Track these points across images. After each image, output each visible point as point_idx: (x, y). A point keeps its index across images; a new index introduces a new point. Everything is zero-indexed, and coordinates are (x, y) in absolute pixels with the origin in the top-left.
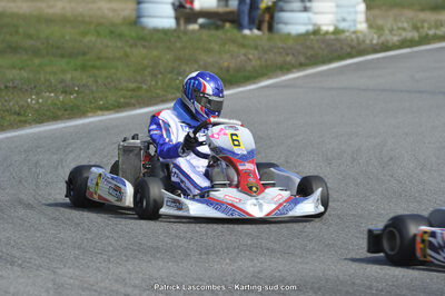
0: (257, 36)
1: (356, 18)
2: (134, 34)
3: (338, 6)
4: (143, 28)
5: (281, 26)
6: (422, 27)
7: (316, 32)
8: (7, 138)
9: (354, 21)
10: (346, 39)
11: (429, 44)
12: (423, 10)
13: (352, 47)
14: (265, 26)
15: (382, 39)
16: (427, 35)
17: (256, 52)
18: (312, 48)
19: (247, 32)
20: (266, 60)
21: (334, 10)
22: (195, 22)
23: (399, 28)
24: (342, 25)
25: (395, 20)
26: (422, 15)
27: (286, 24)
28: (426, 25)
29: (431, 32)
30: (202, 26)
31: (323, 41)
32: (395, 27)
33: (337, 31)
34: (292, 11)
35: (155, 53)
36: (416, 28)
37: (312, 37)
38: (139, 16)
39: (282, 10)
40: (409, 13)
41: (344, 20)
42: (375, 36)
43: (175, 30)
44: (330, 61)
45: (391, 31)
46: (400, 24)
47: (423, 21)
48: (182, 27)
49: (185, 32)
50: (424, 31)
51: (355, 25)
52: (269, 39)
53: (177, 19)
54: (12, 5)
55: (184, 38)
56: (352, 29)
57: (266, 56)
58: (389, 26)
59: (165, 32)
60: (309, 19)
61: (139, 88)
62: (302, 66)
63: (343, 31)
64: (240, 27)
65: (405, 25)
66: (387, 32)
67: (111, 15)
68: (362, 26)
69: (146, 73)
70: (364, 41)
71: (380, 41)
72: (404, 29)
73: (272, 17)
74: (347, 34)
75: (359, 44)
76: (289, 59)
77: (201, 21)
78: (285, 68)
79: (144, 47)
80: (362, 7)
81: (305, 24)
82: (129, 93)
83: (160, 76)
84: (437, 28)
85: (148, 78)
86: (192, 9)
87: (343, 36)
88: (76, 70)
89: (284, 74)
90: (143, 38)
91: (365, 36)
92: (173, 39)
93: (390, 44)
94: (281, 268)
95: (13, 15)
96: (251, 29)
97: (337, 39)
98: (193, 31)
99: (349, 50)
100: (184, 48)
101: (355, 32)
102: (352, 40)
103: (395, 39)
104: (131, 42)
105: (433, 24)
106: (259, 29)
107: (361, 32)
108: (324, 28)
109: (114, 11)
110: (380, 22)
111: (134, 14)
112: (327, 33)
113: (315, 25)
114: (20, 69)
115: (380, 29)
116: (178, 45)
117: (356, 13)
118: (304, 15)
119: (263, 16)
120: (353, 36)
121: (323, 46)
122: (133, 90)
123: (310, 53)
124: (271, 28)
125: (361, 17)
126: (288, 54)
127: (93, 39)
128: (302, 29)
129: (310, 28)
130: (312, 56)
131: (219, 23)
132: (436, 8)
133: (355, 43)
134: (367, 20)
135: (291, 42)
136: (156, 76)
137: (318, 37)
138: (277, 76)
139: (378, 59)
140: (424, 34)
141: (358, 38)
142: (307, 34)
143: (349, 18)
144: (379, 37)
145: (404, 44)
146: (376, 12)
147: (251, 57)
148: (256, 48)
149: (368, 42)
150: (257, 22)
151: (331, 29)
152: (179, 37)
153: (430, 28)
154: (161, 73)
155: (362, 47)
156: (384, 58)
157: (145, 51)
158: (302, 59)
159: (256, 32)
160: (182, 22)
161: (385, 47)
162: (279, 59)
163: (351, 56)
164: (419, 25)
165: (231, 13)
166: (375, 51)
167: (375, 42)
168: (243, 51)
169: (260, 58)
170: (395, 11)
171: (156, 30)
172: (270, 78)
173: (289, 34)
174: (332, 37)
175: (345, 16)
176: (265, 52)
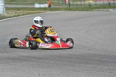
13: (4, 17)
29: (20, 14)
36: (17, 13)
45: (11, 14)
65: (13, 13)
87: (1, 15)
99: (3, 17)
110: (8, 12)
140: (18, 15)
141: (4, 15)
144: (9, 15)
145: (15, 16)
149: (7, 16)
163: (4, 19)
166: (9, 18)
167: (8, 16)
175: (1, 11)
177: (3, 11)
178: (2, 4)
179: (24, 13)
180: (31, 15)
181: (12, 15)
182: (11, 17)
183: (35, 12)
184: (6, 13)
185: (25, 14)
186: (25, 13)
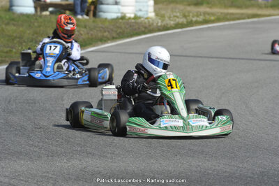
0: (86, 20)
1: (148, 10)
2: (8, 17)
3: (136, 2)
4: (14, 13)
5: (101, 14)
6: (189, 16)
7: (123, 18)
9: (147, 11)
10: (141, 23)
11: (192, 26)
12: (189, 5)
13: (145, 28)
14: (91, 13)
15: (164, 23)
16: (192, 21)
17: (85, 30)
18: (121, 28)
19: (80, 17)
20: (92, 35)
21: (134, 4)
22: (47, 10)
23: (175, 16)
24: (139, 14)
25: (172, 11)
26: (189, 8)
27: (104, 12)
28: (191, 14)
29: (194, 19)
30: (51, 13)
31: (128, 24)
32: (172, 16)
33: (136, 17)
34: (108, 4)
35: (21, 29)
36: (185, 16)
37: (121, 21)
38: (11, 5)
39: (102, 4)
40: (181, 7)
41: (140, 10)
42: (160, 21)
43: (34, 15)
44: (131, 36)
45: (170, 18)
46: (175, 13)
47: (189, 12)
48: (39, 13)
49: (41, 16)
50: (190, 18)
51: (147, 14)
52: (94, 22)
53: (36, 8)
55: (40, 20)
56: (145, 16)
57: (92, 32)
58: (168, 15)
59: (28, 16)
60: (119, 9)
61: (11, 51)
62: (114, 39)
63: (140, 18)
64: (75, 13)
65: (178, 14)
66: (167, 18)
68: (152, 15)
69: (15, 42)
70: (153, 24)
71: (163, 24)
72: (178, 17)
73: (95, 8)
74: (142, 19)
75: (150, 26)
76: (106, 34)
77: (51, 9)
78: (103, 40)
79: (14, 25)
80: (152, 3)
81: (117, 13)
82: (5, 54)
83: (24, 44)
84: (198, 16)
85: (17, 45)
86: (45, 2)
87: (139, 21)
89: (102, 44)
90: (13, 20)
91: (153, 20)
92: (32, 21)
93: (169, 26)
94: (98, 165)
96: (82, 15)
97: (135, 22)
98: (46, 16)
99: (143, 29)
100: (40, 26)
101: (147, 18)
102: (145, 23)
103: (172, 22)
104: (6, 21)
105: (195, 14)
106: (87, 15)
107: (151, 18)
108: (128, 15)
110: (163, 12)
111: (8, 4)
112: (130, 18)
113: (122, 13)
115: (163, 17)
116: (36, 24)
117: (148, 6)
118: (116, 7)
119: (89, 7)
120: (146, 21)
121: (127, 26)
122: (7, 52)
123: (119, 31)
124: (95, 15)
125: (151, 9)
126: (105, 32)
128: (114, 16)
129: (119, 15)
131: (63, 11)
132: (197, 4)
133: (147, 25)
134: (155, 11)
135: (107, 24)
136: (21, 43)
137: (124, 21)
138: (98, 45)
139: (161, 35)
140: (189, 20)
141: (149, 22)
142: (117, 19)
143: (143, 9)
144: (162, 22)
145: (177, 26)
146: (160, 6)
147: (82, 32)
148: (85, 27)
149: (155, 24)
150: (86, 11)
151: (132, 16)
152: (36, 19)
153: (193, 17)
154: (25, 42)
155: (151, 28)
156: (165, 35)
157: (15, 28)
158: (115, 35)
159: (85, 17)
160: (39, 10)
161: (166, 28)
162: (100, 34)
163: (145, 33)
164: (187, 14)
165: (70, 5)
166: (159, 30)
167: (159, 24)
169: (88, 33)
170: (172, 5)
171: (22, 15)
172: (94, 46)
173: (106, 19)
174: (133, 21)
175: (141, 8)
176: (91, 30)
179: (208, 17)
180: (227, 23)
183: (242, 14)
184: (157, 15)
185: (213, 18)
186: (213, 14)
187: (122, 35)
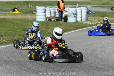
6: (101, 21)
7: (77, 22)
8: (8, 46)
12: (100, 17)
15: (93, 23)
17: (63, 26)
20: (66, 28)
23: (96, 21)
25: (95, 19)
36: (99, 21)
39: (70, 17)
40: (98, 18)
44: (80, 28)
47: (101, 19)
54: (8, 17)
62: (74, 29)
63: (83, 22)
67: (30, 19)
70: (88, 24)
76: (71, 28)
81: (75, 20)
88: (23, 31)
89: (70, 31)
95: (9, 19)
99: (85, 26)
102: (85, 24)
108: (79, 21)
109: (31, 17)
114: (11, 31)
115: (91, 21)
116: (46, 25)
121: (79, 25)
127: (27, 24)
130: (76, 27)
156: (92, 28)
158: (74, 28)
162: (69, 28)
166: (91, 26)
167: (90, 24)
168: (61, 26)
170: (94, 17)
171: (41, 22)
172: (67, 32)
173: (71, 22)
174: (81, 23)
175: (84, 18)
176: (66, 26)
177: (86, 18)
178: (85, 11)
181: (95, 23)
182: (93, 26)
187: (77, 28)
